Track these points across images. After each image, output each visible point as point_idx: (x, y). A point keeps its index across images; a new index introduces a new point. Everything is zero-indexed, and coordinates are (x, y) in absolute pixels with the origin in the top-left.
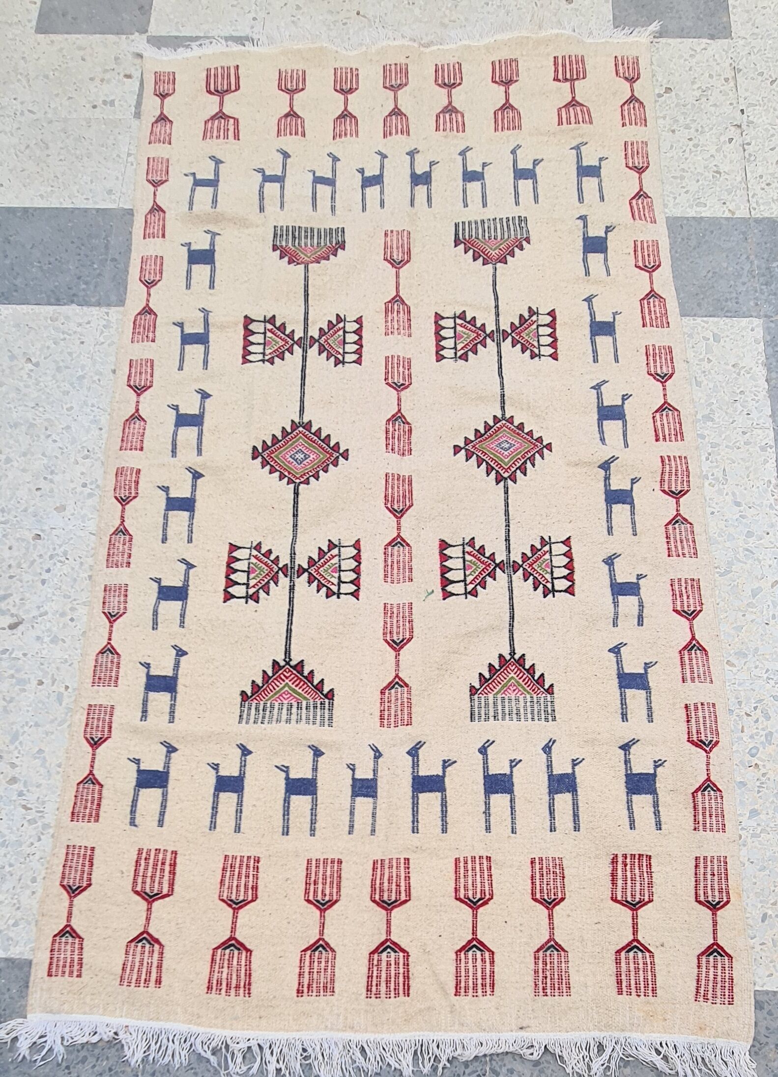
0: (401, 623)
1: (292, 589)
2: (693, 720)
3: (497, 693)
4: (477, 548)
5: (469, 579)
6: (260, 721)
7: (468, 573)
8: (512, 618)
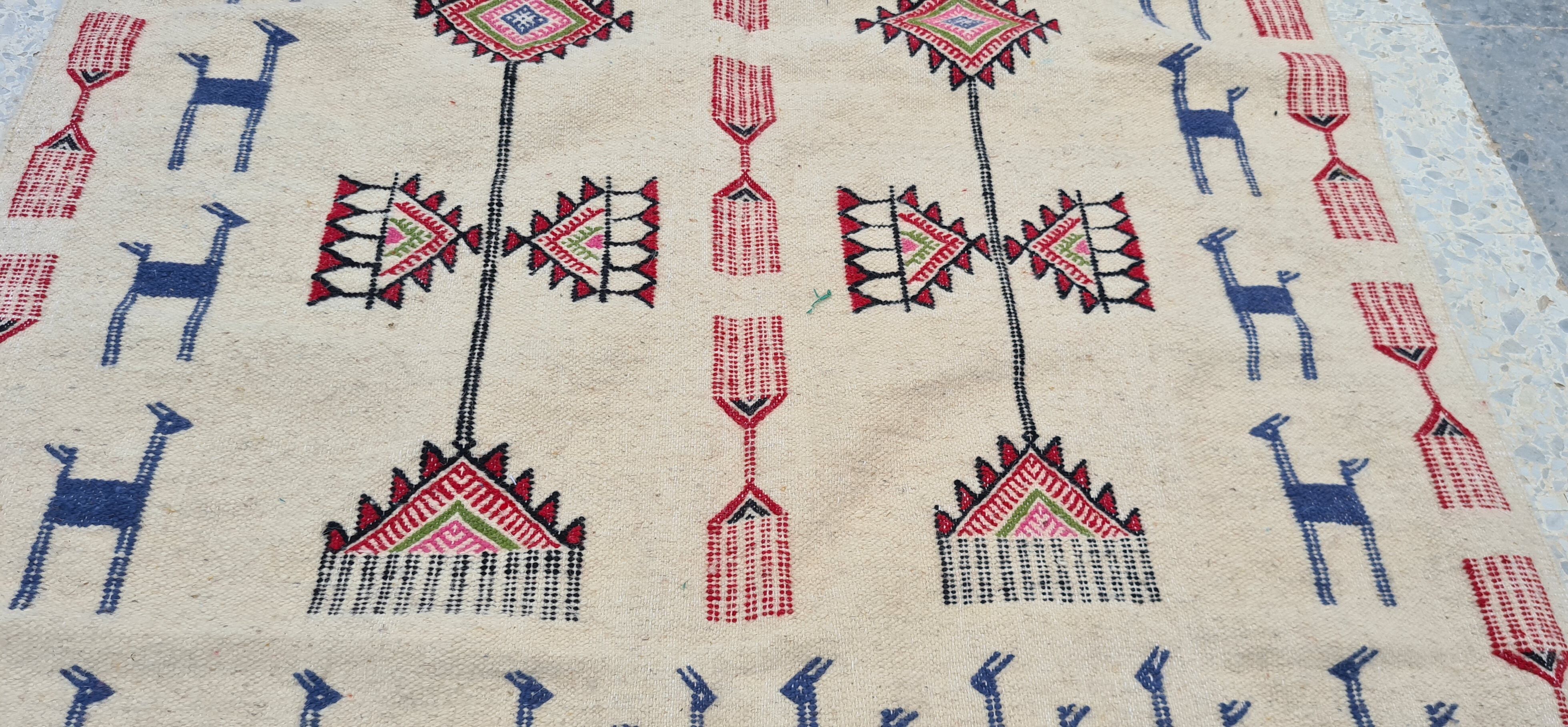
0: (757, 362)
1: (488, 279)
2: (1494, 600)
3: (1006, 530)
4: (923, 207)
5: (910, 271)
6: (370, 606)
7: (906, 257)
8: (1020, 353)
